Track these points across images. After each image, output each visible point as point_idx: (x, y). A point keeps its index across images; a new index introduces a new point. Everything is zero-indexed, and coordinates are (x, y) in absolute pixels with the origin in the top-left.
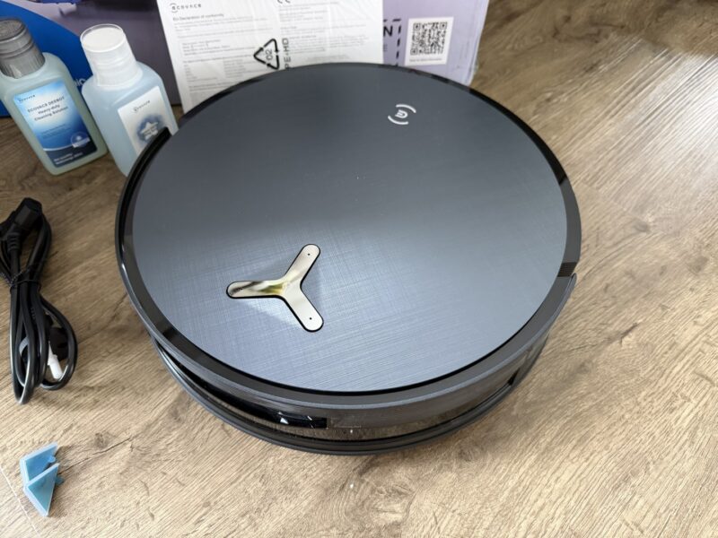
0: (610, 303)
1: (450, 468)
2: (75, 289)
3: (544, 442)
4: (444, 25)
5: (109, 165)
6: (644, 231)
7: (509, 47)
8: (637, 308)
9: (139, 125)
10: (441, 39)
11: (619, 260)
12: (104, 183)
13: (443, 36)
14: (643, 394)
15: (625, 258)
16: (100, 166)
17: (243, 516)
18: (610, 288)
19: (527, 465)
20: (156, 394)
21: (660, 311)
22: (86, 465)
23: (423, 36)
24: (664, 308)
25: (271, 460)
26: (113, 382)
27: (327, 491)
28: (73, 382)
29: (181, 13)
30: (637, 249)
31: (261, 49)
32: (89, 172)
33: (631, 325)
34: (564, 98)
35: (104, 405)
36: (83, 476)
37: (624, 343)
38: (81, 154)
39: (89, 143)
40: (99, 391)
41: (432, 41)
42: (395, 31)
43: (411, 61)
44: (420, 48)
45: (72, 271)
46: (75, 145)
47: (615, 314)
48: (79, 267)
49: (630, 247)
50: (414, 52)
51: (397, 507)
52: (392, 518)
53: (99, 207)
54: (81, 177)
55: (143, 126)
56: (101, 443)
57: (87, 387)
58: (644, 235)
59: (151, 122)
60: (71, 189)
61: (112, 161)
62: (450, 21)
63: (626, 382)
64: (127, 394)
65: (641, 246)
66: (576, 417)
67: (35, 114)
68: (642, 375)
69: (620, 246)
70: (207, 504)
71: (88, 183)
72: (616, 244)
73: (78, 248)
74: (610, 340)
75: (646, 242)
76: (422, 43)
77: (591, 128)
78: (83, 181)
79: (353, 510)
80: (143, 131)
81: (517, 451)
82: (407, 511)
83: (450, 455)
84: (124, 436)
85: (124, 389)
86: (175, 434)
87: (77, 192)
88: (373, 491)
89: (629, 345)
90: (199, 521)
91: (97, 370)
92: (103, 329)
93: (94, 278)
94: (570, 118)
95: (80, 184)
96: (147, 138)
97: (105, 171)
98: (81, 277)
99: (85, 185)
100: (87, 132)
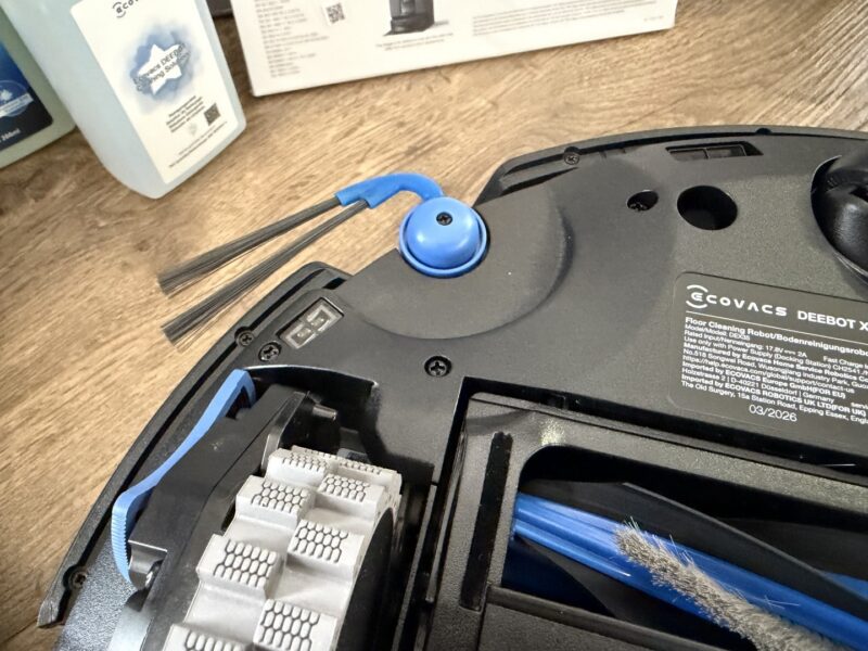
5: (83, 153)
12: (74, 195)
16: (60, 157)
32: (39, 172)
38: (17, 131)
39: (30, 105)
61: (85, 145)
71: (36, 199)
73: (15, 361)
78: (28, 191)
80: (143, 71)
93: (51, 440)
95: (21, 200)
96: (156, 86)
97: (73, 168)
98: (20, 438)
99: (32, 202)
100: (24, 82)
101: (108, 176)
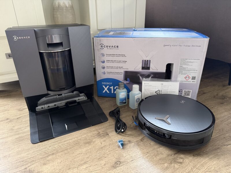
0: (225, 140)
1: (191, 157)
3: (210, 157)
4: (190, 91)
7: (204, 98)
13: (190, 93)
15: (229, 134)
17: (154, 155)
18: (225, 138)
19: (207, 159)
22: (127, 144)
25: (158, 149)
26: (131, 134)
27: (168, 155)
28: (124, 133)
31: (157, 91)
33: (230, 144)
34: (216, 108)
36: (127, 145)
37: (228, 146)
39: (126, 102)
41: (188, 94)
42: (181, 91)
46: (124, 102)
47: (226, 142)
50: (184, 95)
51: (181, 160)
52: (180, 161)
54: (123, 107)
55: (137, 99)
56: (129, 141)
62: (191, 91)
66: (217, 155)
67: (121, 96)
69: (228, 132)
70: (147, 153)
74: (225, 145)
76: (186, 94)
79: (173, 159)
82: (183, 161)
84: (133, 141)
85: (133, 135)
86: (142, 143)
88: (177, 157)
90: (146, 154)
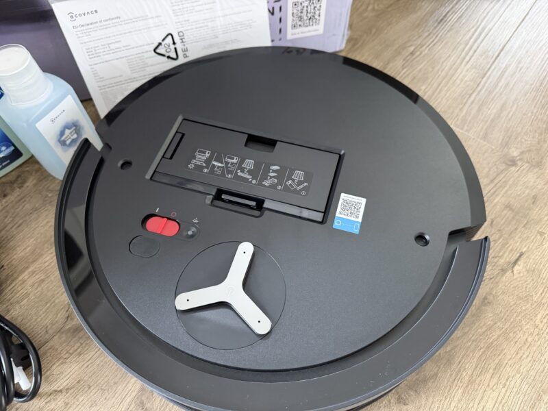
0: (497, 236)
2: (27, 295)
3: (466, 375)
5: (36, 167)
6: (513, 165)
7: (370, 8)
8: (520, 238)
9: (59, 133)
10: (317, 13)
11: (497, 196)
12: (35, 185)
13: (319, 10)
14: (539, 316)
15: (502, 193)
16: (28, 169)
18: (495, 222)
19: (456, 399)
20: (120, 387)
21: (539, 237)
23: (302, 12)
24: (541, 234)
26: (79, 382)
29: (80, 21)
30: (510, 182)
31: (160, 44)
32: (19, 176)
33: (518, 255)
34: (425, 51)
35: (75, 406)
37: (515, 272)
38: (8, 161)
39: (13, 150)
40: (67, 393)
41: (309, 15)
42: (277, 10)
43: (292, 34)
44: (299, 23)
45: (20, 278)
46: (1, 155)
47: (503, 246)
48: (26, 273)
49: (505, 182)
50: (294, 26)
53: (36, 209)
54: (12, 183)
57: (56, 391)
58: (513, 169)
59: (69, 129)
60: (5, 196)
61: (37, 162)
63: (524, 308)
64: (94, 391)
65: (512, 179)
66: (488, 348)
68: (535, 299)
69: (496, 181)
71: (20, 188)
72: (492, 181)
73: (23, 254)
74: (504, 271)
75: (516, 175)
76: (301, 18)
77: (453, 75)
78: (15, 185)
80: (63, 138)
81: (446, 387)
83: (390, 402)
85: (90, 387)
87: (10, 198)
89: (520, 273)
91: (62, 373)
92: (60, 331)
93: (43, 281)
94: (433, 68)
95: (13, 189)
96: (68, 142)
97: (34, 172)
98: (30, 282)
99: (18, 189)
100: (11, 142)
101: (50, 175)
